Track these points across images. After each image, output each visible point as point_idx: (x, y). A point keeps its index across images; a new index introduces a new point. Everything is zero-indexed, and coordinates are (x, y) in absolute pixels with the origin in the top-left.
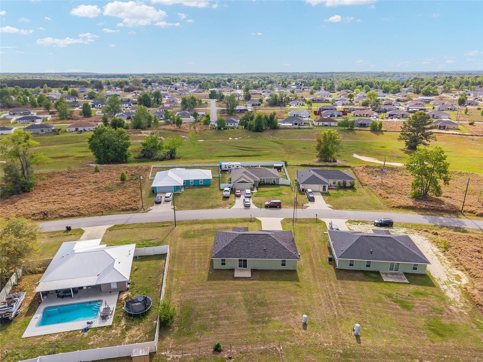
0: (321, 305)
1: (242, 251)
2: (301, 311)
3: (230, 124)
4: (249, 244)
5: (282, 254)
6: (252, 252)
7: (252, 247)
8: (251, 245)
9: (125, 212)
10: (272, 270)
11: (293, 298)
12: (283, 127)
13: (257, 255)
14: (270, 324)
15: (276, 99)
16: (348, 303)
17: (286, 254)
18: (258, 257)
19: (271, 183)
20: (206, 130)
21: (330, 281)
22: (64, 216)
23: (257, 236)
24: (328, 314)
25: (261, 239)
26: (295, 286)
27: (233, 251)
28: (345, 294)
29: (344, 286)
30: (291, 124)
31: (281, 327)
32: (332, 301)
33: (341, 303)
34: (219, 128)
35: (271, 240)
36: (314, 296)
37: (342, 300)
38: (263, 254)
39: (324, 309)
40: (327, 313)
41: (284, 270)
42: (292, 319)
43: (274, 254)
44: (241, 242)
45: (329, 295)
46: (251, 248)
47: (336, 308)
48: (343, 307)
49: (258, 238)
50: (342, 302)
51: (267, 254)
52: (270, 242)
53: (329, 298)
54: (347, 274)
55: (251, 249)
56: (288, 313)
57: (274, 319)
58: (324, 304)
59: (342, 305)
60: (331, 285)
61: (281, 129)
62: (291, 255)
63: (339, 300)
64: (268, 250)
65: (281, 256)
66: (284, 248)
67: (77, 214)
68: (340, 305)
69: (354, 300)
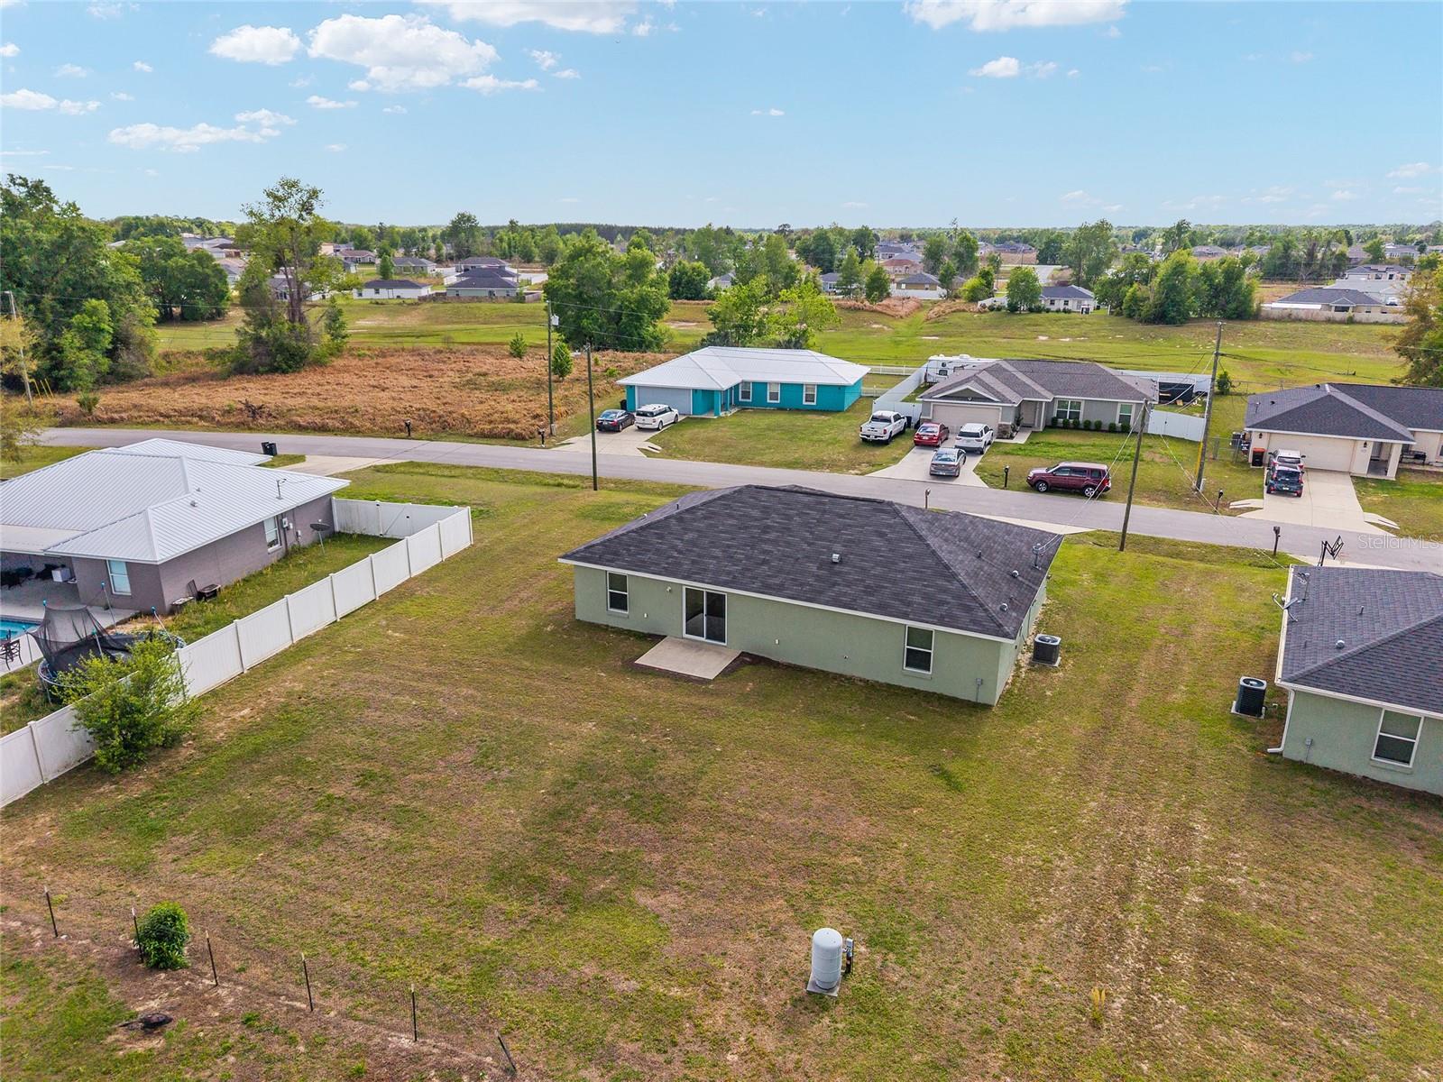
0: (1024, 919)
1: (718, 552)
2: (856, 908)
3: (1062, 302)
4: (766, 529)
5: (917, 599)
6: (764, 562)
7: (775, 542)
8: (773, 535)
9: (485, 441)
10: (850, 679)
11: (859, 828)
12: (1275, 314)
13: (777, 581)
14: (591, 923)
15: (1286, 255)
16: (1257, 970)
17: (942, 603)
18: (778, 590)
19: (1106, 422)
20: (964, 311)
21: (1188, 806)
22: (300, 426)
23: (824, 504)
24: (1046, 991)
25: (841, 516)
26: (924, 777)
27: (674, 548)
28: (1265, 906)
29: (1283, 858)
30: (1318, 307)
31: (644, 956)
32: (1136, 918)
33: (1202, 955)
34: (1013, 309)
35: (889, 526)
36: (1017, 854)
37: (1220, 936)
38: (811, 580)
39: (1034, 946)
40: (1047, 980)
41: (916, 692)
42: (755, 936)
43: (869, 591)
44: (731, 516)
45: (1129, 879)
46: (766, 547)
47: (1139, 973)
48: (1206, 980)
49: (825, 512)
50: (1205, 948)
51: (835, 584)
52: (882, 535)
53: (1123, 897)
54: (1343, 796)
55: (765, 552)
56: (758, 892)
57: (644, 899)
58: (1054, 919)
59: (1201, 970)
60: (1181, 829)
61: (1269, 319)
62: (968, 609)
63: (1192, 930)
64: (846, 569)
65: (909, 604)
66: (946, 572)
67: (338, 425)
68: (1182, 958)
69: (1324, 960)
